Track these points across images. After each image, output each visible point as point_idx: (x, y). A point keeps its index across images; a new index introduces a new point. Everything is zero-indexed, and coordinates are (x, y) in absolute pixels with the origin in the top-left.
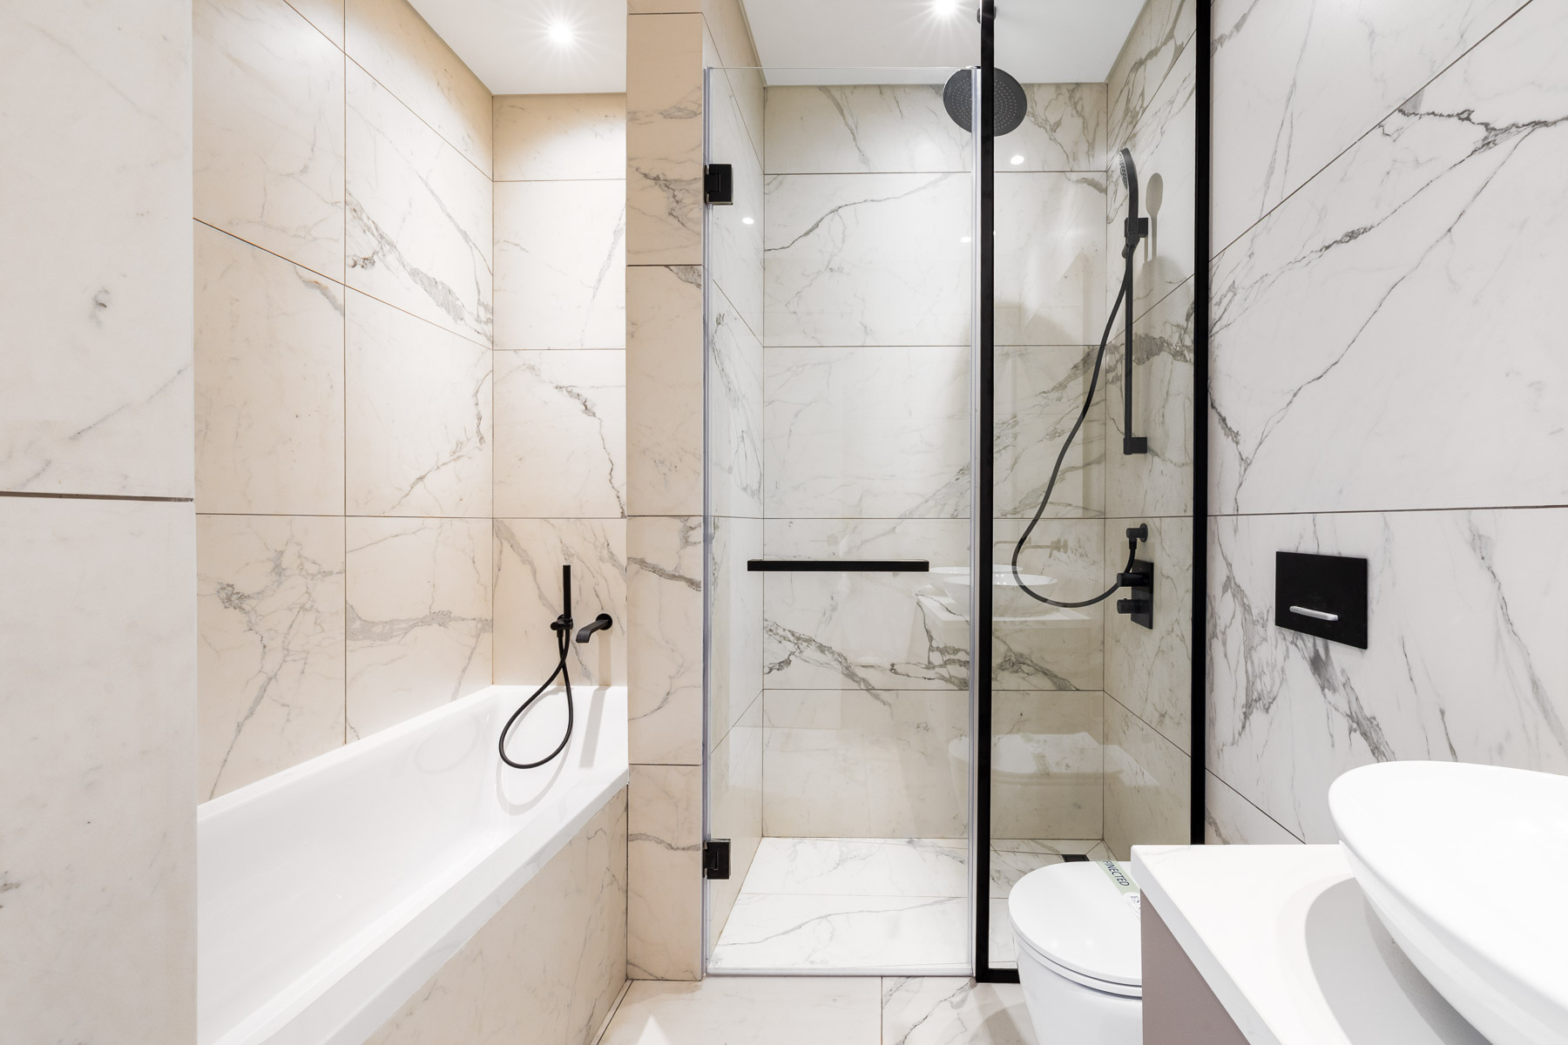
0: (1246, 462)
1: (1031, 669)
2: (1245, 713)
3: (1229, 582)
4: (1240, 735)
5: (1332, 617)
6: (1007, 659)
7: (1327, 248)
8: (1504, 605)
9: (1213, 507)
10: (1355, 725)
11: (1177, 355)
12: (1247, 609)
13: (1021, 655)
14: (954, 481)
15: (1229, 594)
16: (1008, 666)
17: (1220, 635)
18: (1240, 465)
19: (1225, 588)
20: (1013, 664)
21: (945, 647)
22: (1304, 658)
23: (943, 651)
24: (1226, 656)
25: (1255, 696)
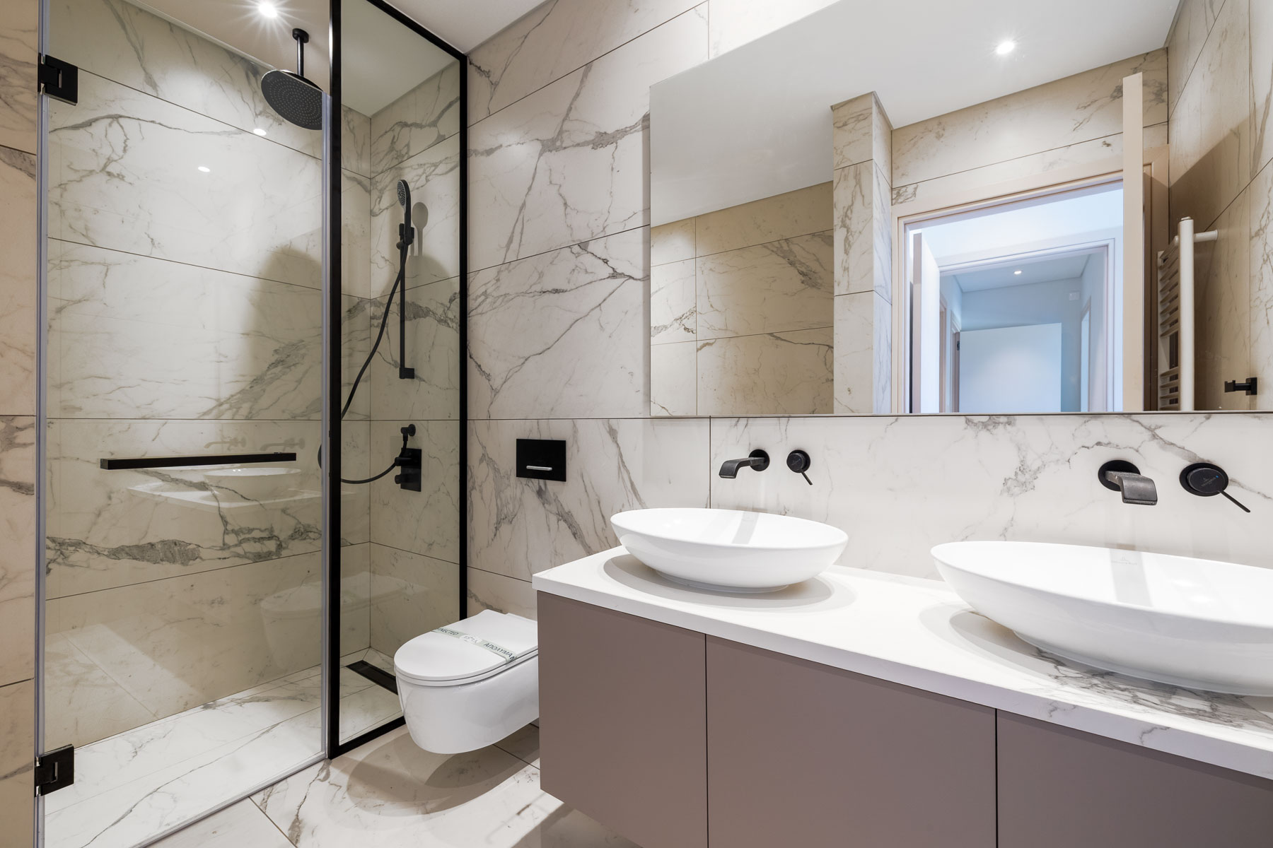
0: (495, 392)
1: (317, 535)
2: (496, 528)
3: (484, 457)
4: (493, 540)
5: (550, 469)
6: (297, 530)
7: (544, 292)
8: (621, 455)
9: (472, 414)
10: (560, 518)
11: (443, 321)
12: (496, 470)
13: (309, 526)
14: (248, 388)
15: (484, 464)
16: (297, 536)
17: (477, 488)
18: (491, 392)
19: (481, 461)
20: (302, 533)
21: (240, 529)
22: (533, 491)
23: (236, 533)
24: (482, 498)
25: (503, 516)
